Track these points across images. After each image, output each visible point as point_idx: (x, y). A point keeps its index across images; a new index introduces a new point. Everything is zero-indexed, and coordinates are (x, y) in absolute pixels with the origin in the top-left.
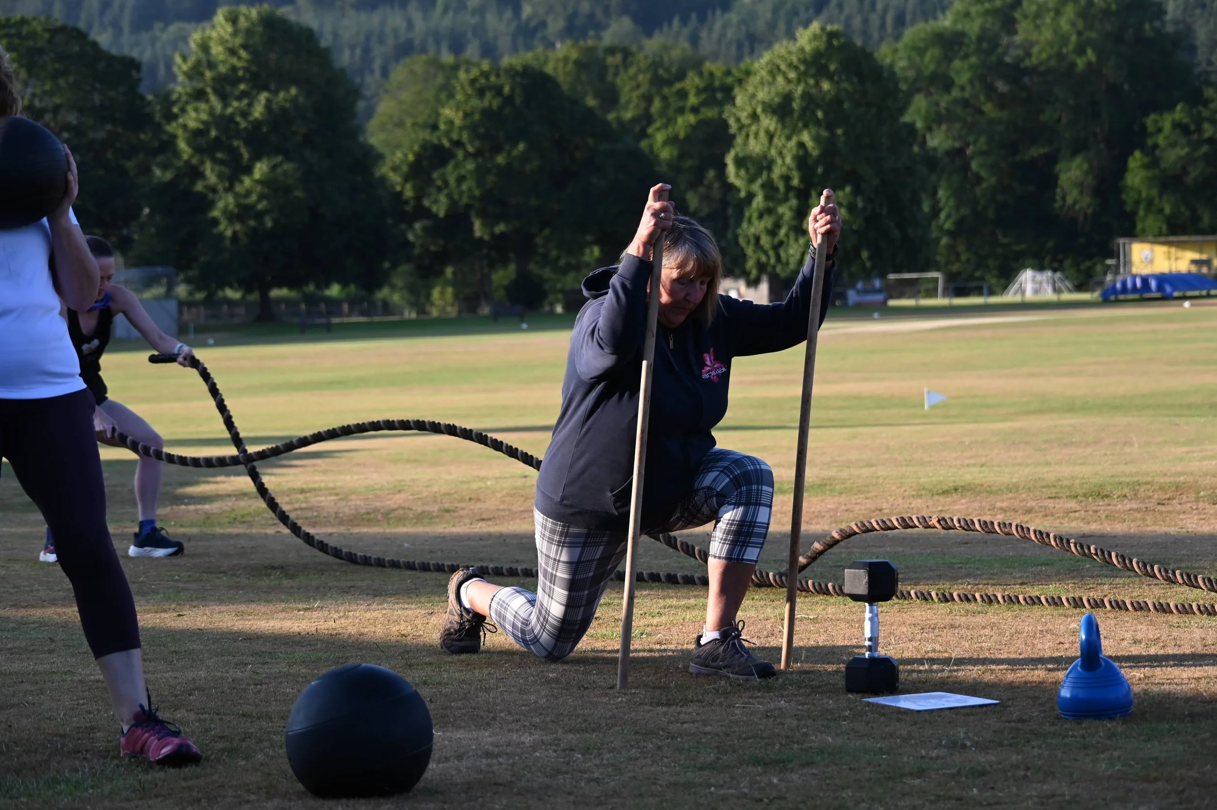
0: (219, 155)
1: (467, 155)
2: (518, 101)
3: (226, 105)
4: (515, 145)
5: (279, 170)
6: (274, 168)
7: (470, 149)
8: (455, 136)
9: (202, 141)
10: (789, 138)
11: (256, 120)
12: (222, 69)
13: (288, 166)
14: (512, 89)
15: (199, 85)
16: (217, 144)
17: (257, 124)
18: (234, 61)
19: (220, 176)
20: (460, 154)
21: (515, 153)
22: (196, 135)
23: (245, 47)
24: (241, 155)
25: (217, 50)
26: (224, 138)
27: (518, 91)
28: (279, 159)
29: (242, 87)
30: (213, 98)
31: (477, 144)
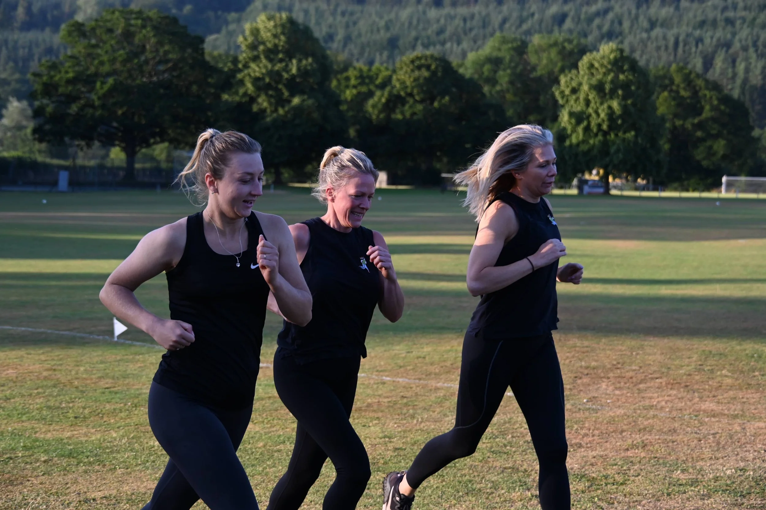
0: (270, 92)
1: (416, 101)
2: (439, 74)
3: (273, 66)
4: (443, 97)
5: (306, 103)
6: (303, 101)
7: (417, 98)
8: (409, 90)
9: (261, 83)
10: (602, 104)
11: (293, 75)
12: (269, 45)
13: (310, 102)
14: (436, 68)
15: (255, 53)
16: (268, 86)
17: (293, 77)
18: (277, 41)
19: (270, 104)
20: (411, 101)
21: (443, 101)
22: (256, 81)
23: (283, 33)
24: (283, 94)
25: (265, 35)
26: (273, 84)
27: (440, 69)
28: (306, 97)
29: (280, 56)
30: (264, 61)
31: (422, 96)
